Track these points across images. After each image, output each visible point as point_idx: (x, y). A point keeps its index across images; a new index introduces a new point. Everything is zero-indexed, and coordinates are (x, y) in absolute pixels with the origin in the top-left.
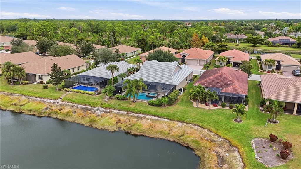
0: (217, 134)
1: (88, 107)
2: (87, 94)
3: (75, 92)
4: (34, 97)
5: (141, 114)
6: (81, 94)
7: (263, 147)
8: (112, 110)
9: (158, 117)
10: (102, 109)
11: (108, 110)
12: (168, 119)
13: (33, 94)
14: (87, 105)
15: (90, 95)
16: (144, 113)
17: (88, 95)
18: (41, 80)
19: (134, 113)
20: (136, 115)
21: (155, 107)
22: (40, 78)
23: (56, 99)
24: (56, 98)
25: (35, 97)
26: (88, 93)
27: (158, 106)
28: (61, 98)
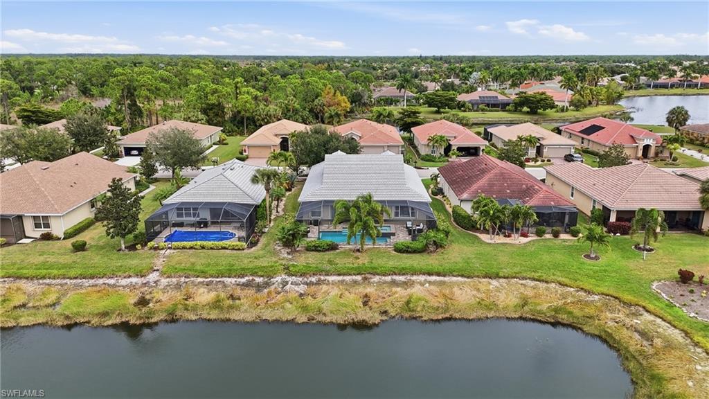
0: (582, 289)
1: (253, 280)
2: (225, 248)
3: (186, 248)
4: (64, 278)
5: (396, 274)
6: (204, 250)
7: (681, 295)
8: (322, 278)
9: (438, 274)
10: (294, 277)
11: (314, 279)
12: (462, 276)
13: (55, 272)
14: (249, 274)
15: (235, 252)
16: (402, 272)
17: (228, 251)
18: (44, 230)
19: (378, 274)
20: (388, 278)
21: (417, 256)
22: (37, 226)
23: (143, 274)
24: (144, 271)
25: (70, 278)
26: (227, 246)
27: (419, 252)
28: (155, 268)
